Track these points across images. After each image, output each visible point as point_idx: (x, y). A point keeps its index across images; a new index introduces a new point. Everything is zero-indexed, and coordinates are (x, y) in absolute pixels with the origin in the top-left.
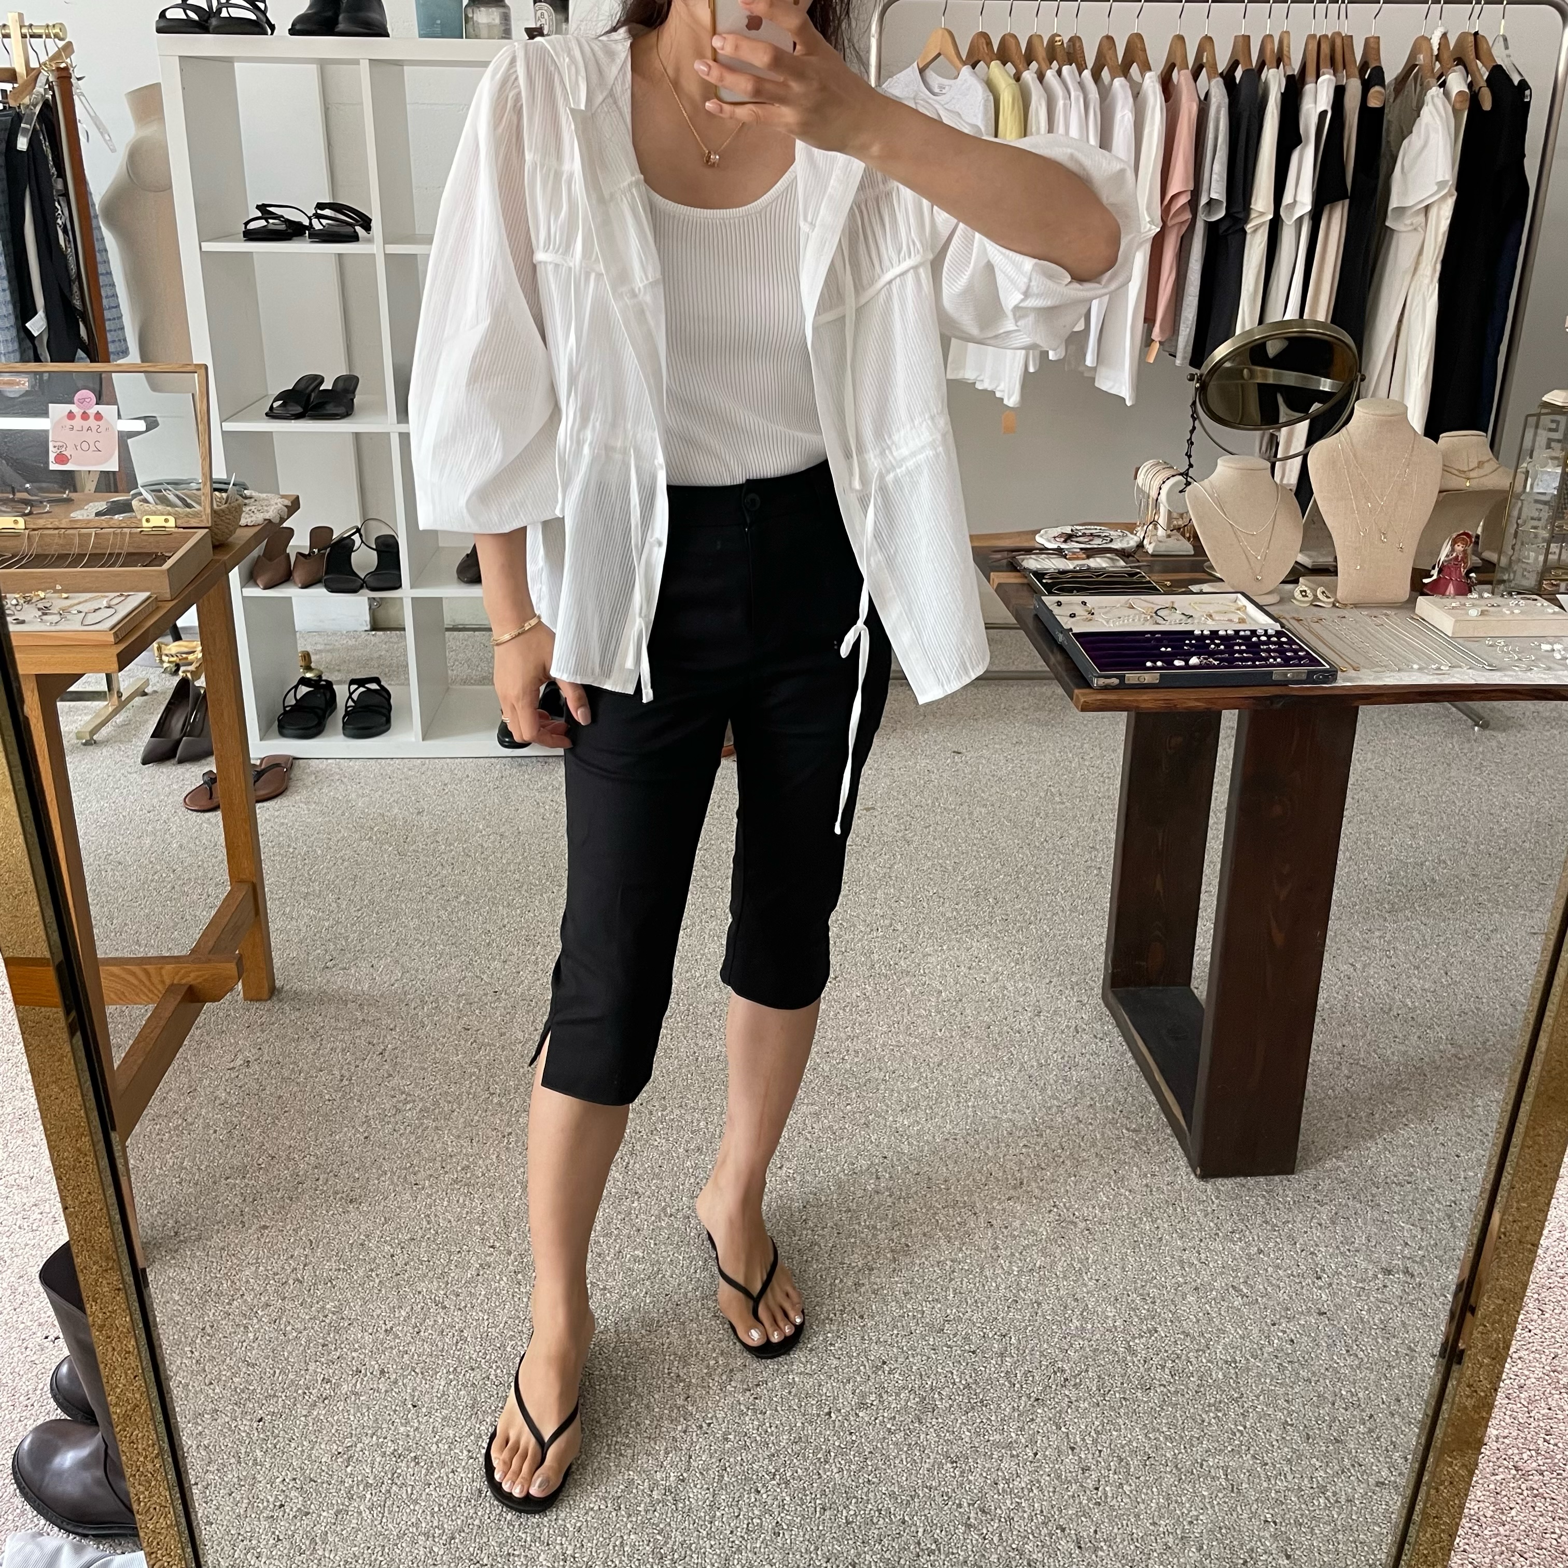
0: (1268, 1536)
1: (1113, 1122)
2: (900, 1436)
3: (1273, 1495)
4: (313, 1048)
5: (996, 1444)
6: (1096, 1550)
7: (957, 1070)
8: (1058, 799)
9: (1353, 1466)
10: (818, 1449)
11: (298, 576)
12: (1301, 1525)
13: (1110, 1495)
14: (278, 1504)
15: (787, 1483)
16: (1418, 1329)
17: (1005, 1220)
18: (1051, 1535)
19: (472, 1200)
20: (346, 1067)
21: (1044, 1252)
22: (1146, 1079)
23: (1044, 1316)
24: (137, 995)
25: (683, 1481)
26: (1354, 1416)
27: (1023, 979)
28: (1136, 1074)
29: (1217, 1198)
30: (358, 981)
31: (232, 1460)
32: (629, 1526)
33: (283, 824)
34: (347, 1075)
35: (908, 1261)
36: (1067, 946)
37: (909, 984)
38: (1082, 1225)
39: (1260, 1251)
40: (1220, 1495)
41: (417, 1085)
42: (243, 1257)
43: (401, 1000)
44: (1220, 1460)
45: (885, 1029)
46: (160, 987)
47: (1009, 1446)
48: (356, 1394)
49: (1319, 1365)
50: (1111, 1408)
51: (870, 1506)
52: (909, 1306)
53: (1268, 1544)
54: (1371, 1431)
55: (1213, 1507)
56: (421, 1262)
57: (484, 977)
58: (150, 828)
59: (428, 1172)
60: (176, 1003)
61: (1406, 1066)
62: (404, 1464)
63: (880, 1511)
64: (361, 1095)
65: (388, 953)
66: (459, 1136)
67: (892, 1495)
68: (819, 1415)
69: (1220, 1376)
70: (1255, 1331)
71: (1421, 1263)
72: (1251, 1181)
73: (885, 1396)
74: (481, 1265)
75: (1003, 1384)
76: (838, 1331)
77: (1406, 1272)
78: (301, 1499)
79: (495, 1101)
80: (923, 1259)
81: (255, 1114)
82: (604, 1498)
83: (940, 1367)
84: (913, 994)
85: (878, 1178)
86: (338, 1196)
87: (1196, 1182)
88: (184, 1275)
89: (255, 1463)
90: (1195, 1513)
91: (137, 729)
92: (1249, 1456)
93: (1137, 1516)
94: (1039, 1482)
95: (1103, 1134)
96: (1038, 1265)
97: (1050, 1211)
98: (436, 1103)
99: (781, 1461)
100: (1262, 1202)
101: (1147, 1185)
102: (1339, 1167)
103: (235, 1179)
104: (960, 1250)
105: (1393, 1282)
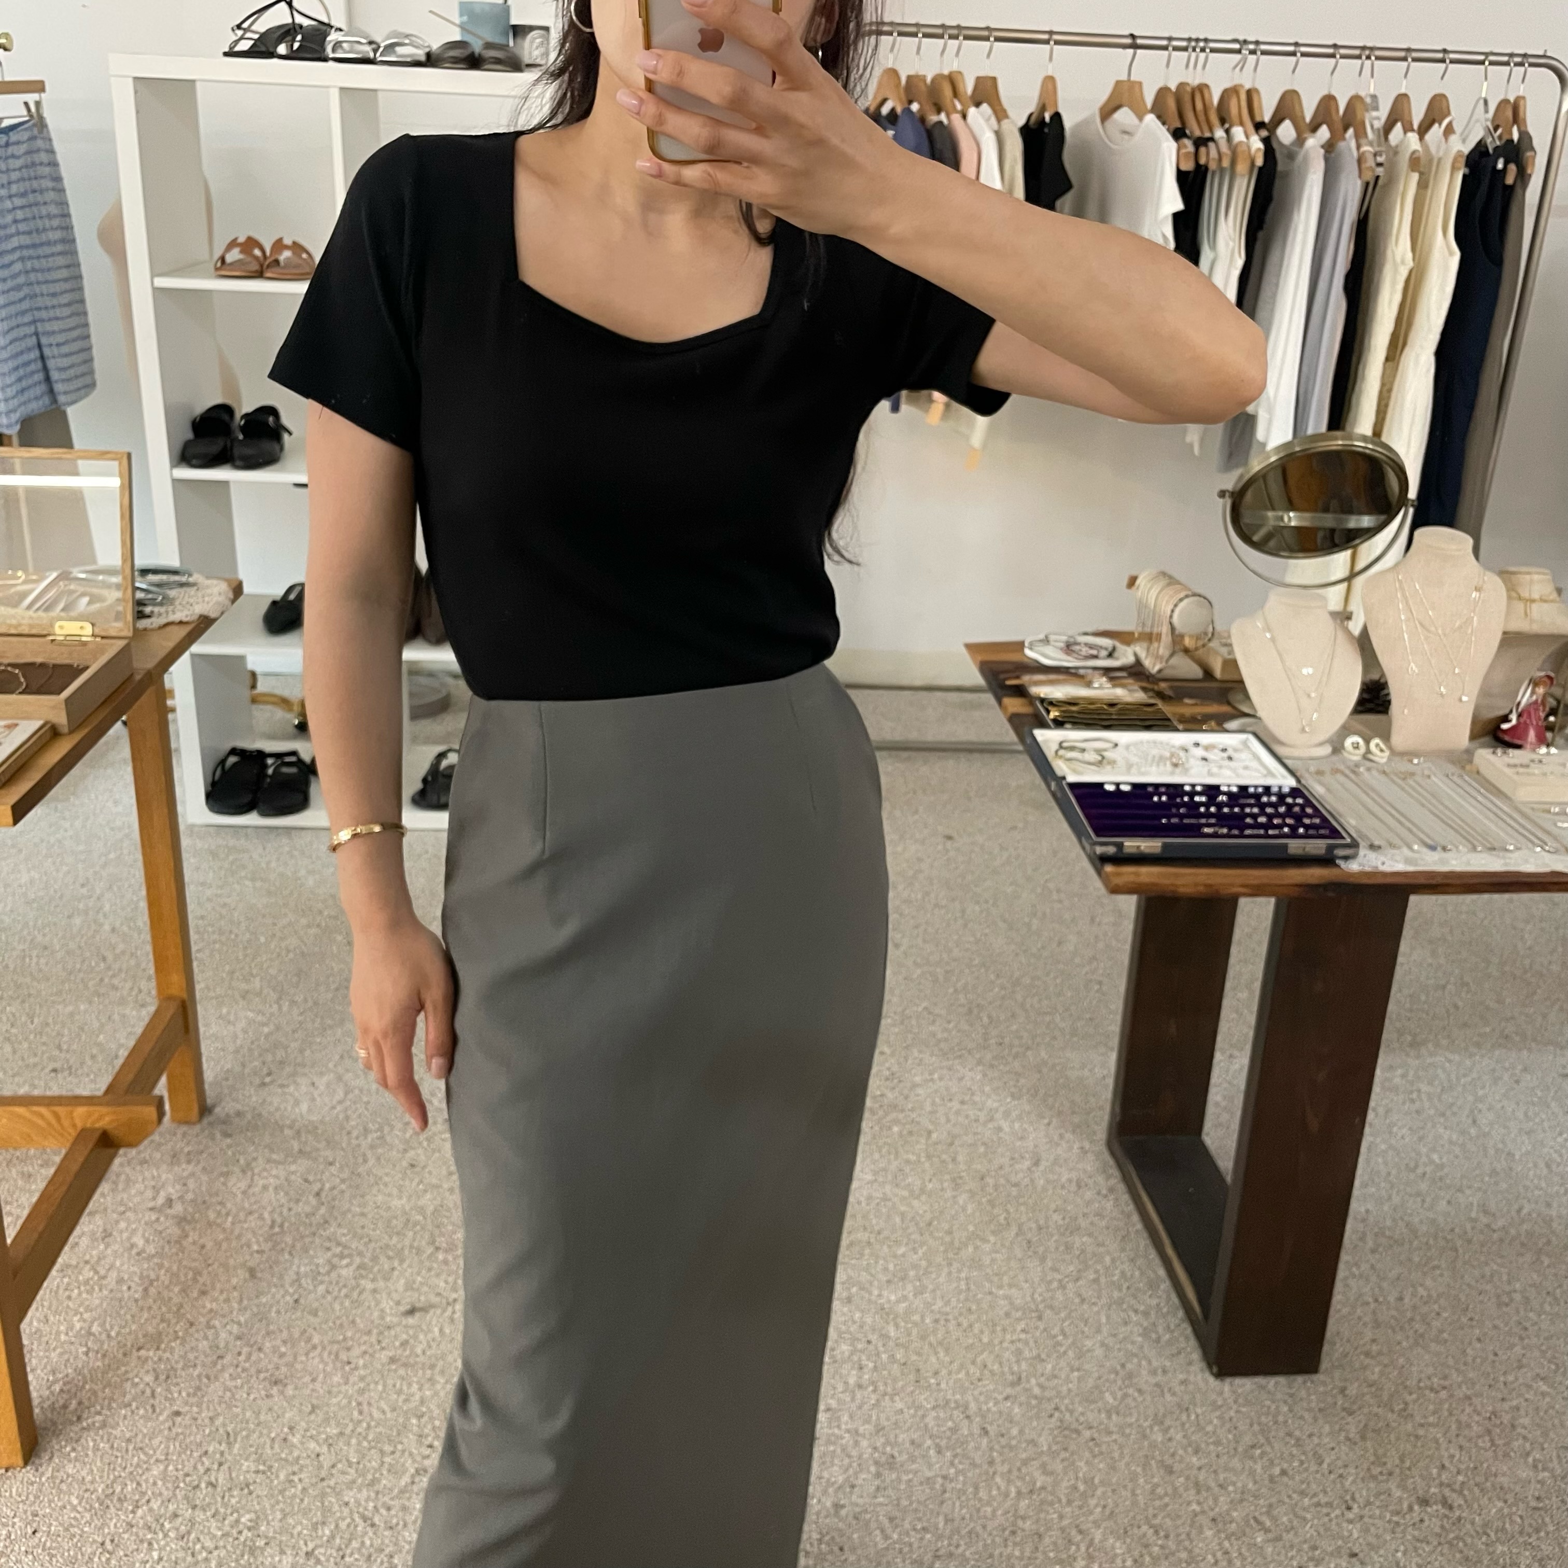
7: (949, 1232)
17: (999, 1426)
21: (1045, 1469)
22: (1154, 1246)
24: (46, 1138)
29: (1235, 1402)
41: (356, 1234)
42: (151, 1452)
43: (342, 1127)
46: (71, 1131)
59: (363, 1348)
65: (331, 1065)
72: (1271, 1382)
86: (262, 1376)
87: (1211, 1379)
88: (84, 1473)
102: (1368, 1366)
103: (148, 1350)
104: (952, 1464)
105: (1431, 1516)
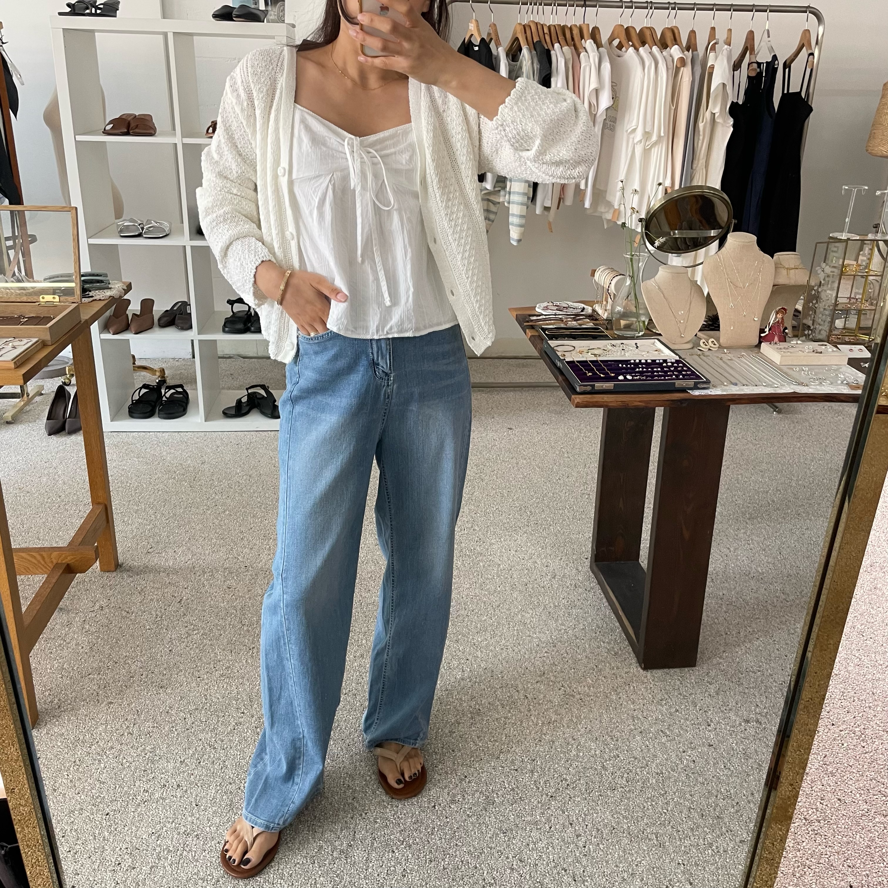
0: (680, 871)
1: (596, 638)
2: (474, 819)
3: (683, 848)
4: (140, 599)
5: (529, 823)
6: (584, 881)
7: (509, 609)
8: (566, 455)
9: (727, 831)
10: (428, 826)
11: (133, 327)
12: (698, 865)
13: (592, 850)
14: (117, 863)
15: (410, 846)
16: (763, 754)
17: (533, 695)
18: (558, 873)
19: (231, 686)
20: (159, 610)
21: (556, 713)
22: (614, 613)
23: (556, 749)
24: (37, 569)
25: (351, 846)
26: (727, 803)
27: (546, 557)
28: (608, 611)
29: (653, 680)
30: (167, 560)
31: (91, 838)
32: (320, 872)
33: (123, 470)
34: (160, 614)
35: (480, 718)
36: (571, 539)
37: (482, 561)
38: (578, 697)
39: (677, 711)
40: (654, 849)
41: (200, 619)
42: (98, 720)
43: (191, 571)
44: (654, 829)
45: (468, 586)
46: (50, 565)
47: (536, 823)
48: (163, 799)
49: (709, 775)
50: (593, 800)
51: (457, 859)
52: (480, 744)
53: (680, 876)
54: (737, 811)
55: (649, 856)
56: (202, 722)
57: (239, 558)
58: (46, 472)
59: (206, 670)
60: (59, 574)
61: (758, 605)
62: (190, 839)
63: (462, 862)
64: (168, 626)
65: (184, 543)
66: (224, 650)
67: (469, 853)
68: (428, 807)
69: (654, 781)
70: (673, 756)
71: (766, 716)
72: (672, 671)
73: (466, 796)
74: (236, 723)
75: (533, 788)
76: (440, 758)
77: (757, 721)
78: (130, 860)
79: (245, 629)
80: (489, 718)
81: (106, 637)
82: (306, 857)
83: (497, 779)
84: (484, 566)
85: (463, 671)
86: (154, 684)
87: (641, 671)
88: (63, 731)
89: (104, 839)
90: (639, 860)
91: (39, 414)
92: (670, 827)
93: (607, 862)
94: (552, 843)
95: (590, 645)
96: (553, 720)
97: (560, 689)
98: (211, 630)
99: (407, 834)
100: (678, 683)
101: (614, 674)
102: (721, 663)
103: (94, 675)
104: (509, 712)
105: (750, 727)
